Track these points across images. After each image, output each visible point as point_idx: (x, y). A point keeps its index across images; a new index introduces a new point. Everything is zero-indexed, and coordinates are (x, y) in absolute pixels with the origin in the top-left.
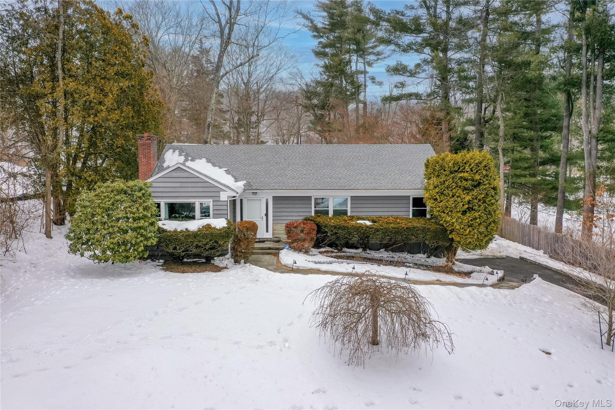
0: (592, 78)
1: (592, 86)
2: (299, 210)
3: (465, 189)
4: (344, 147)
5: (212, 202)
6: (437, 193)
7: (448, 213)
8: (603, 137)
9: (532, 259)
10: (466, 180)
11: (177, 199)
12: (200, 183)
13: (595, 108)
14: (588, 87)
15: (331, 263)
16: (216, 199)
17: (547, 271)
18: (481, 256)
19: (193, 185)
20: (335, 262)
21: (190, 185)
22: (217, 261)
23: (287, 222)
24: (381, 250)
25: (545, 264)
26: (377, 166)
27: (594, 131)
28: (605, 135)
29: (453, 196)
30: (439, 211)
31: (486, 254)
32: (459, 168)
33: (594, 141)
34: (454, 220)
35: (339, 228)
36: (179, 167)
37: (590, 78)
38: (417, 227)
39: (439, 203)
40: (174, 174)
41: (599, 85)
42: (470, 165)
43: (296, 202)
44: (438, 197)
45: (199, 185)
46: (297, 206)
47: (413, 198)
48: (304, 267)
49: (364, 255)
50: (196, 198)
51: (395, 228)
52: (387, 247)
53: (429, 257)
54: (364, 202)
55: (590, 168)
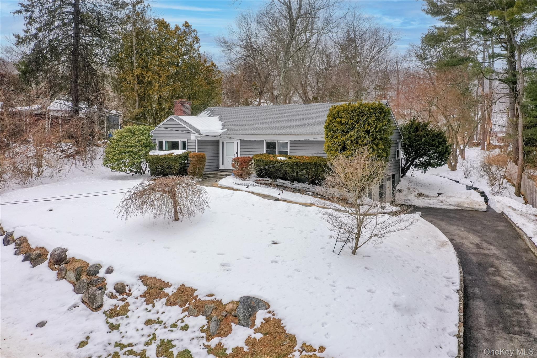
2: (256, 150)
5: (187, 140)
11: (170, 138)
12: (181, 128)
16: (189, 138)
18: (459, 207)
19: (178, 129)
31: (464, 206)
36: (171, 118)
40: (169, 123)
48: (224, 185)
50: (179, 138)
54: (299, 145)
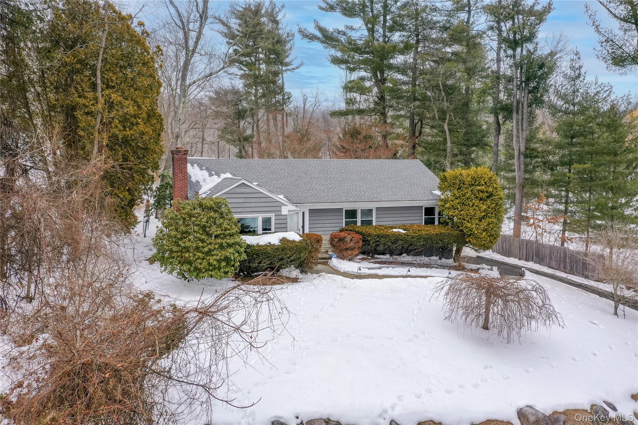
0: (521, 105)
1: (520, 112)
2: (332, 221)
3: (481, 199)
4: (349, 161)
5: (274, 216)
6: (458, 203)
7: (468, 221)
8: (530, 154)
9: (488, 257)
10: (482, 192)
11: (241, 214)
12: (263, 198)
13: (522, 130)
14: (517, 112)
15: (380, 268)
16: (278, 213)
17: (507, 266)
19: (257, 200)
20: (383, 267)
21: (253, 200)
22: (284, 272)
23: (331, 232)
24: (403, 255)
25: (501, 260)
26: (387, 179)
27: (523, 149)
28: (531, 152)
29: (472, 206)
30: (460, 219)
32: (475, 182)
33: (522, 157)
34: (474, 226)
35: (381, 237)
36: (243, 183)
37: (519, 105)
38: (444, 233)
39: (460, 211)
40: (238, 190)
41: (525, 111)
42: (484, 180)
43: (330, 214)
44: (459, 207)
45: (262, 200)
46: (331, 218)
47: (425, 208)
49: (391, 259)
50: (259, 213)
51: (427, 235)
52: (408, 252)
53: (440, 259)
54: (384, 212)
55: (520, 179)
